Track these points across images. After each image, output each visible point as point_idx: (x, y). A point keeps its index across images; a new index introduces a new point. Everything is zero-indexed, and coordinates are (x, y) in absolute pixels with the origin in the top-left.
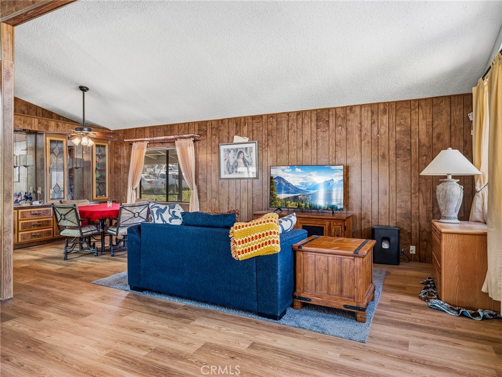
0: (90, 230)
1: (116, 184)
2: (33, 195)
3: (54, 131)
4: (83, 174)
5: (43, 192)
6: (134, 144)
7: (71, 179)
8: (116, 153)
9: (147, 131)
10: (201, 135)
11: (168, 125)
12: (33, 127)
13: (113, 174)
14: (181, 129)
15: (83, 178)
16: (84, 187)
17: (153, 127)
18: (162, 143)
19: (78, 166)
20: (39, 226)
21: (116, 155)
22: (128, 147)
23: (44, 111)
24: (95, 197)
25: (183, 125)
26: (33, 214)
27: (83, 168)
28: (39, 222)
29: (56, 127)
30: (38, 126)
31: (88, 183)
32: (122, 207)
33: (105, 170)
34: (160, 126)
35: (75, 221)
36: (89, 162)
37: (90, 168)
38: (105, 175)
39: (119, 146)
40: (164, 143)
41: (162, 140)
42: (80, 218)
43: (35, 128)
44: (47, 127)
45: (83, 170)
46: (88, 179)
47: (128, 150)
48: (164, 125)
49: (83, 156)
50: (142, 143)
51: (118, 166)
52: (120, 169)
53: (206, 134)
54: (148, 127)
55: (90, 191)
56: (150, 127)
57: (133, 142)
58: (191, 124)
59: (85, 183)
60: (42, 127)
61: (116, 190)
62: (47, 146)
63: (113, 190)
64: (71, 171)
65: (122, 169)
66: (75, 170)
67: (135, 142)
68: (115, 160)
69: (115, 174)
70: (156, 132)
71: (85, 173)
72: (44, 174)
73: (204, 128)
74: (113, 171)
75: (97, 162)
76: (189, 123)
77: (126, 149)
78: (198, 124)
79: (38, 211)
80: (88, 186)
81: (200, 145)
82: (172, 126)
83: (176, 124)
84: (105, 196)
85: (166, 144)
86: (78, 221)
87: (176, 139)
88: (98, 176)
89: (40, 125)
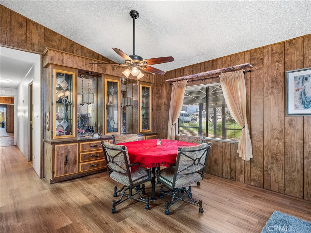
0: (140, 176)
1: (157, 120)
2: (94, 129)
3: (111, 73)
4: (132, 111)
5: (101, 126)
6: (174, 84)
7: (124, 115)
8: (158, 93)
9: (186, 71)
10: (254, 65)
11: (210, 61)
12: (93, 69)
13: (155, 111)
14: (226, 63)
15: (132, 114)
16: (133, 122)
17: (193, 66)
18: (202, 80)
19: (129, 104)
20: (97, 157)
21: (157, 95)
22: (168, 88)
23: (104, 59)
24: (141, 130)
25: (229, 58)
26: (92, 146)
27: (132, 106)
28: (96, 153)
29: (112, 70)
30: (98, 68)
31: (136, 118)
32: (181, 153)
33: (149, 108)
34: (200, 63)
35: (124, 166)
36: (137, 101)
37: (138, 105)
38: (149, 112)
39: (160, 88)
40: (205, 79)
41: (202, 76)
42: (129, 163)
43: (95, 70)
44: (105, 69)
45: (132, 108)
46: (136, 115)
47: (168, 90)
48: (205, 62)
49: (132, 97)
50: (182, 82)
51: (159, 104)
52: (161, 107)
53: (263, 63)
54: (187, 66)
55: (138, 126)
56: (189, 67)
57: (172, 82)
58: (239, 55)
59: (134, 118)
60: (101, 70)
61: (158, 125)
62: (105, 86)
63: (155, 125)
64: (124, 109)
65: (162, 107)
66: (127, 108)
67: (175, 82)
68: (157, 99)
69: (156, 111)
70: (196, 70)
71: (134, 110)
72: (102, 110)
73: (259, 56)
74: (154, 108)
75: (142, 101)
76: (236, 55)
77: (166, 89)
78: (249, 53)
79: (96, 143)
80: (136, 121)
81: (253, 76)
82: (213, 61)
83: (220, 58)
84: (149, 129)
85: (207, 80)
86: (128, 166)
87: (220, 73)
88: (144, 112)
89: (99, 67)
